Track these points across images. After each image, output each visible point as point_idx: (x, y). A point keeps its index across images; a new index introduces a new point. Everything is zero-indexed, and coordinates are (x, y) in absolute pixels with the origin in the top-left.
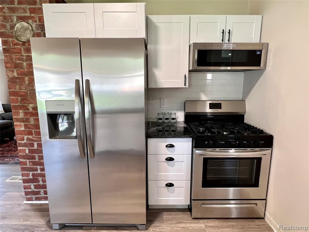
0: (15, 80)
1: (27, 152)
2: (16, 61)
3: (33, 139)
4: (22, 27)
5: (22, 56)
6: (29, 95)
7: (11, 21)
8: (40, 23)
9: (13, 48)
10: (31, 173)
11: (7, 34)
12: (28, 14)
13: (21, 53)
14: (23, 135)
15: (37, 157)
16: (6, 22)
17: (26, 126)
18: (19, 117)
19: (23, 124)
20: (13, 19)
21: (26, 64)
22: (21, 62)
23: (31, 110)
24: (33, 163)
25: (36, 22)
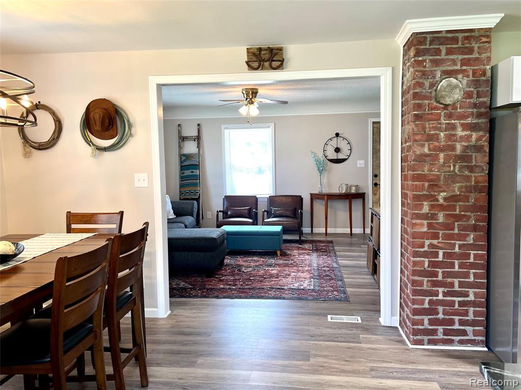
0: (424, 158)
1: (426, 264)
2: (430, 131)
3: (439, 245)
4: (449, 85)
5: (440, 124)
6: (442, 179)
7: (433, 77)
8: (474, 79)
9: (428, 114)
10: (427, 299)
11: (424, 95)
12: (458, 67)
13: (440, 119)
14: (423, 239)
15: (440, 275)
16: (425, 79)
17: (430, 226)
18: (421, 212)
19: (425, 222)
20: (436, 74)
21: (445, 135)
22: (437, 132)
23: (441, 201)
24: (432, 283)
25: (469, 77)
